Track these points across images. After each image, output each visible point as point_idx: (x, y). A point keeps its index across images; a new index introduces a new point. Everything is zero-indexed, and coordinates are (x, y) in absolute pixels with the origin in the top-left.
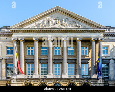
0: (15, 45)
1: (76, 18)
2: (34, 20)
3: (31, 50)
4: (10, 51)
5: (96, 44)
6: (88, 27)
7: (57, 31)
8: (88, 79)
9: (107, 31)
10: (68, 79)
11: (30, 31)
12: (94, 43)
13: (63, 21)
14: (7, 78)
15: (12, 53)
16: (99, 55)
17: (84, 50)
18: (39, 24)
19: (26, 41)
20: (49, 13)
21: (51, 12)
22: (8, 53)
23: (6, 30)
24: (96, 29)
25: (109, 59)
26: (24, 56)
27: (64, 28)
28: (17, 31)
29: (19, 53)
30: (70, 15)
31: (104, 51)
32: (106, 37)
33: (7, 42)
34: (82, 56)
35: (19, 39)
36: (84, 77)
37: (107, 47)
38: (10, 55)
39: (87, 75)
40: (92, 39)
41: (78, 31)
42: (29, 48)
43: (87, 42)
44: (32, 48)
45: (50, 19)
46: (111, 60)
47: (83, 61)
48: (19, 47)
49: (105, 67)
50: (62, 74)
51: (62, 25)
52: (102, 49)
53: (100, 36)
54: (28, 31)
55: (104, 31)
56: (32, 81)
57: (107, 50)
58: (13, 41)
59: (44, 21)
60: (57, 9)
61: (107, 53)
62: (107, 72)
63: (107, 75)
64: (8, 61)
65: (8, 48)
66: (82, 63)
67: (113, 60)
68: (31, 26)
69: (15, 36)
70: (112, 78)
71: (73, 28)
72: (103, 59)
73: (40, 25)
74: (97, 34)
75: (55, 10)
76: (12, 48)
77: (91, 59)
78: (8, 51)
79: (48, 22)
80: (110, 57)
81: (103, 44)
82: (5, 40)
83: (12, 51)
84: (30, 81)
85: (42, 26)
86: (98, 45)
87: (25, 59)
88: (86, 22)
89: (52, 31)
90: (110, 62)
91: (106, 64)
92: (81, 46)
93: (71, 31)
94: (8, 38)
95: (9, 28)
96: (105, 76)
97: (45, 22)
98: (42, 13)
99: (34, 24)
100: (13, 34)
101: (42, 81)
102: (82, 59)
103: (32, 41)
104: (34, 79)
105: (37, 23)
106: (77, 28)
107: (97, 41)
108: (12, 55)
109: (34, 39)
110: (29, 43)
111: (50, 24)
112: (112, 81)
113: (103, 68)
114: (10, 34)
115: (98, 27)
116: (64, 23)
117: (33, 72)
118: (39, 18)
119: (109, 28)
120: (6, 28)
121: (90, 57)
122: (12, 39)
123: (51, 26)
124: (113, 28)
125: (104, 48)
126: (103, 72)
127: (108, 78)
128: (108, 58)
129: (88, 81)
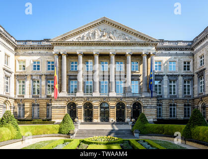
0: (57, 60)
1: (125, 30)
2: (78, 32)
3: (74, 65)
4: (51, 66)
5: (148, 58)
6: (138, 40)
7: (104, 44)
8: (139, 98)
9: (159, 45)
10: (116, 97)
11: (73, 44)
12: (145, 58)
13: (110, 33)
14: (48, 96)
15: (53, 69)
16: (151, 71)
17: (135, 65)
18: (84, 36)
19: (69, 55)
20: (95, 25)
21: (97, 23)
22: (49, 69)
23: (46, 43)
24: (148, 42)
25: (162, 76)
26: (67, 72)
27: (112, 40)
28: (59, 44)
29: (61, 68)
30: (119, 27)
31: (156, 66)
32: (159, 51)
33: (48, 57)
34: (132, 72)
35: (61, 53)
36: (135, 95)
37: (160, 62)
38: (51, 71)
39: (138, 93)
40: (144, 53)
41: (128, 44)
42: (72, 63)
43: (137, 57)
44: (76, 63)
45: (96, 31)
46: (164, 77)
47: (133, 77)
48: (61, 62)
49: (158, 84)
50: (109, 92)
51: (110, 37)
52: (154, 65)
53: (152, 49)
54: (71, 44)
55: (157, 44)
56: (75, 100)
57: (160, 66)
58: (54, 55)
59: (89, 33)
60: (104, 21)
61: (160, 69)
62: (160, 89)
63: (160, 93)
64: (48, 77)
65: (49, 63)
66: (132, 80)
67: (167, 77)
68: (74, 39)
69: (56, 50)
70: (166, 97)
71: (122, 41)
72: (156, 76)
73: (85, 38)
74: (149, 48)
75: (102, 21)
76: (53, 63)
77: (142, 76)
78: (49, 66)
79: (94, 34)
80: (164, 73)
81: (155, 58)
82: (46, 54)
83: (53, 66)
84: (73, 99)
85: (87, 38)
86: (149, 60)
87: (67, 75)
88: (136, 35)
89: (98, 44)
90: (163, 79)
91: (159, 81)
92: (131, 61)
93: (119, 44)
94: (49, 52)
95: (50, 40)
96: (158, 95)
97: (91, 35)
98: (88, 24)
99: (78, 36)
100: (55, 47)
101: (87, 99)
102: (132, 76)
103: (76, 55)
104: (77, 97)
105: (81, 35)
106: (126, 41)
107: (149, 56)
108: (53, 71)
109: (78, 53)
110: (72, 58)
111: (97, 37)
112: (166, 99)
113: (156, 86)
114: (51, 48)
115: (150, 40)
116: (111, 35)
117: (76, 90)
118: (83, 30)
119: (162, 41)
120: (47, 40)
121: (141, 73)
122: (54, 53)
123: (97, 39)
124: (166, 41)
125: (156, 63)
126: (156, 90)
127: (161, 96)
128: (161, 74)
129: (139, 99)
